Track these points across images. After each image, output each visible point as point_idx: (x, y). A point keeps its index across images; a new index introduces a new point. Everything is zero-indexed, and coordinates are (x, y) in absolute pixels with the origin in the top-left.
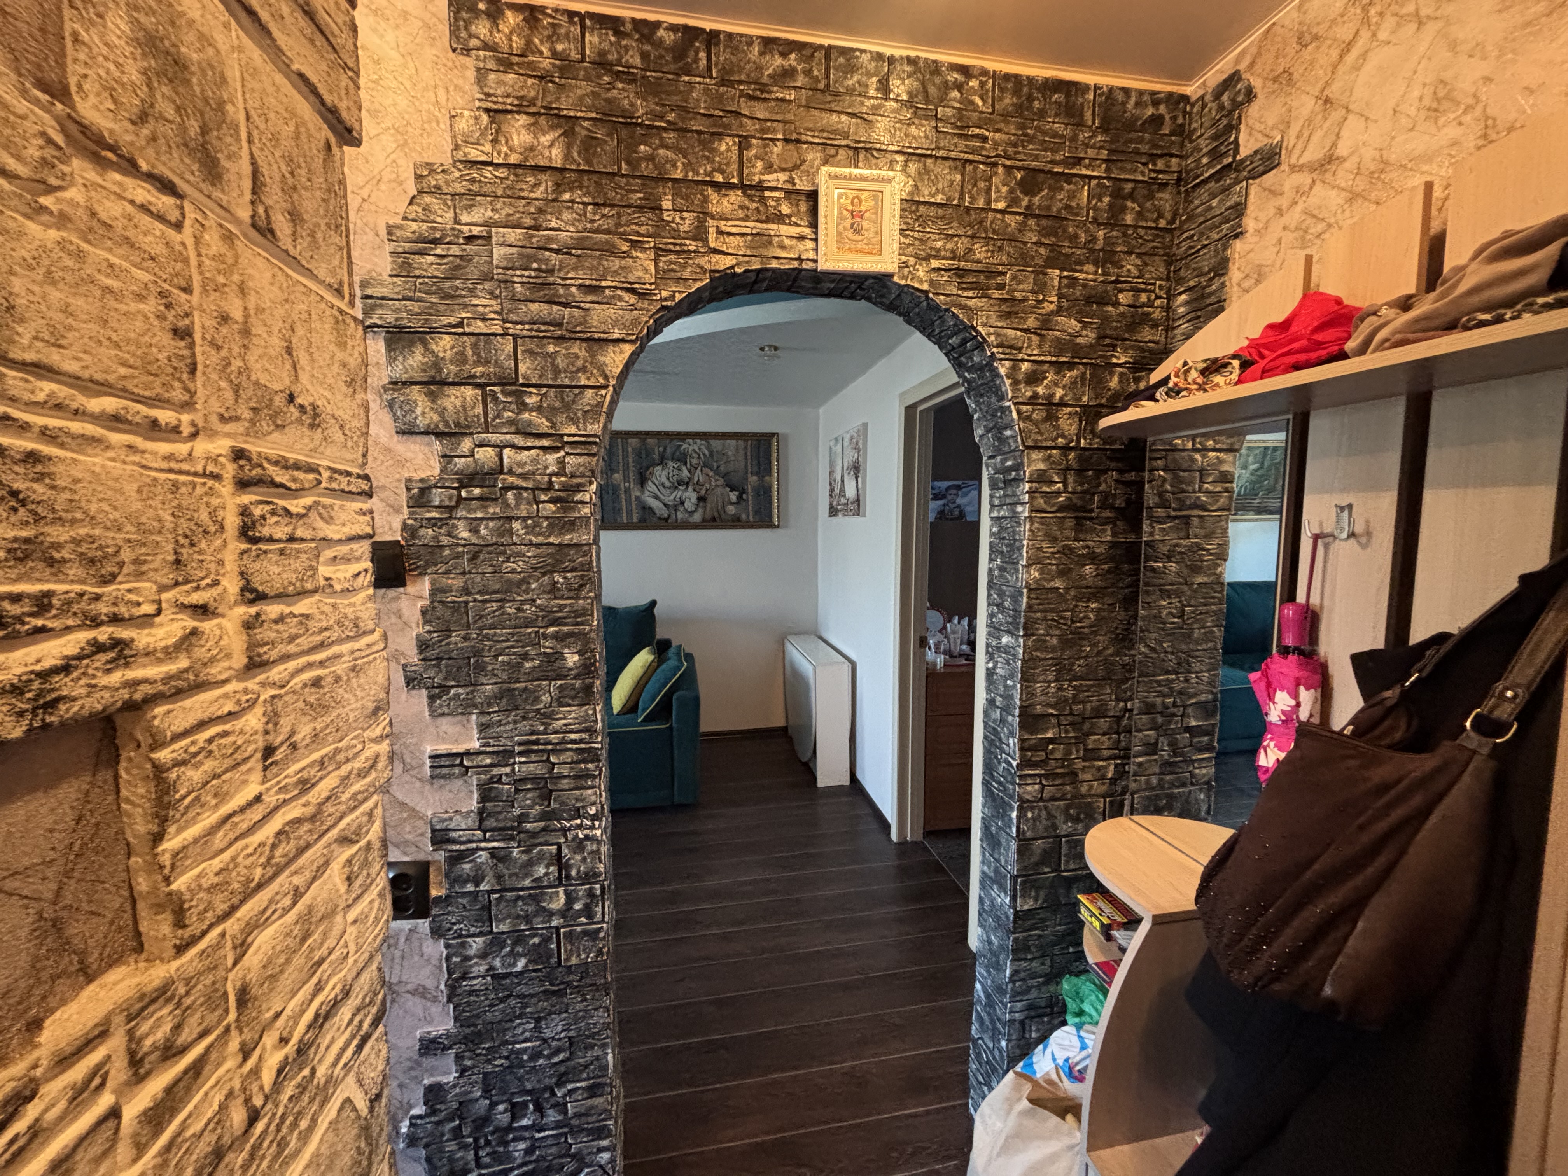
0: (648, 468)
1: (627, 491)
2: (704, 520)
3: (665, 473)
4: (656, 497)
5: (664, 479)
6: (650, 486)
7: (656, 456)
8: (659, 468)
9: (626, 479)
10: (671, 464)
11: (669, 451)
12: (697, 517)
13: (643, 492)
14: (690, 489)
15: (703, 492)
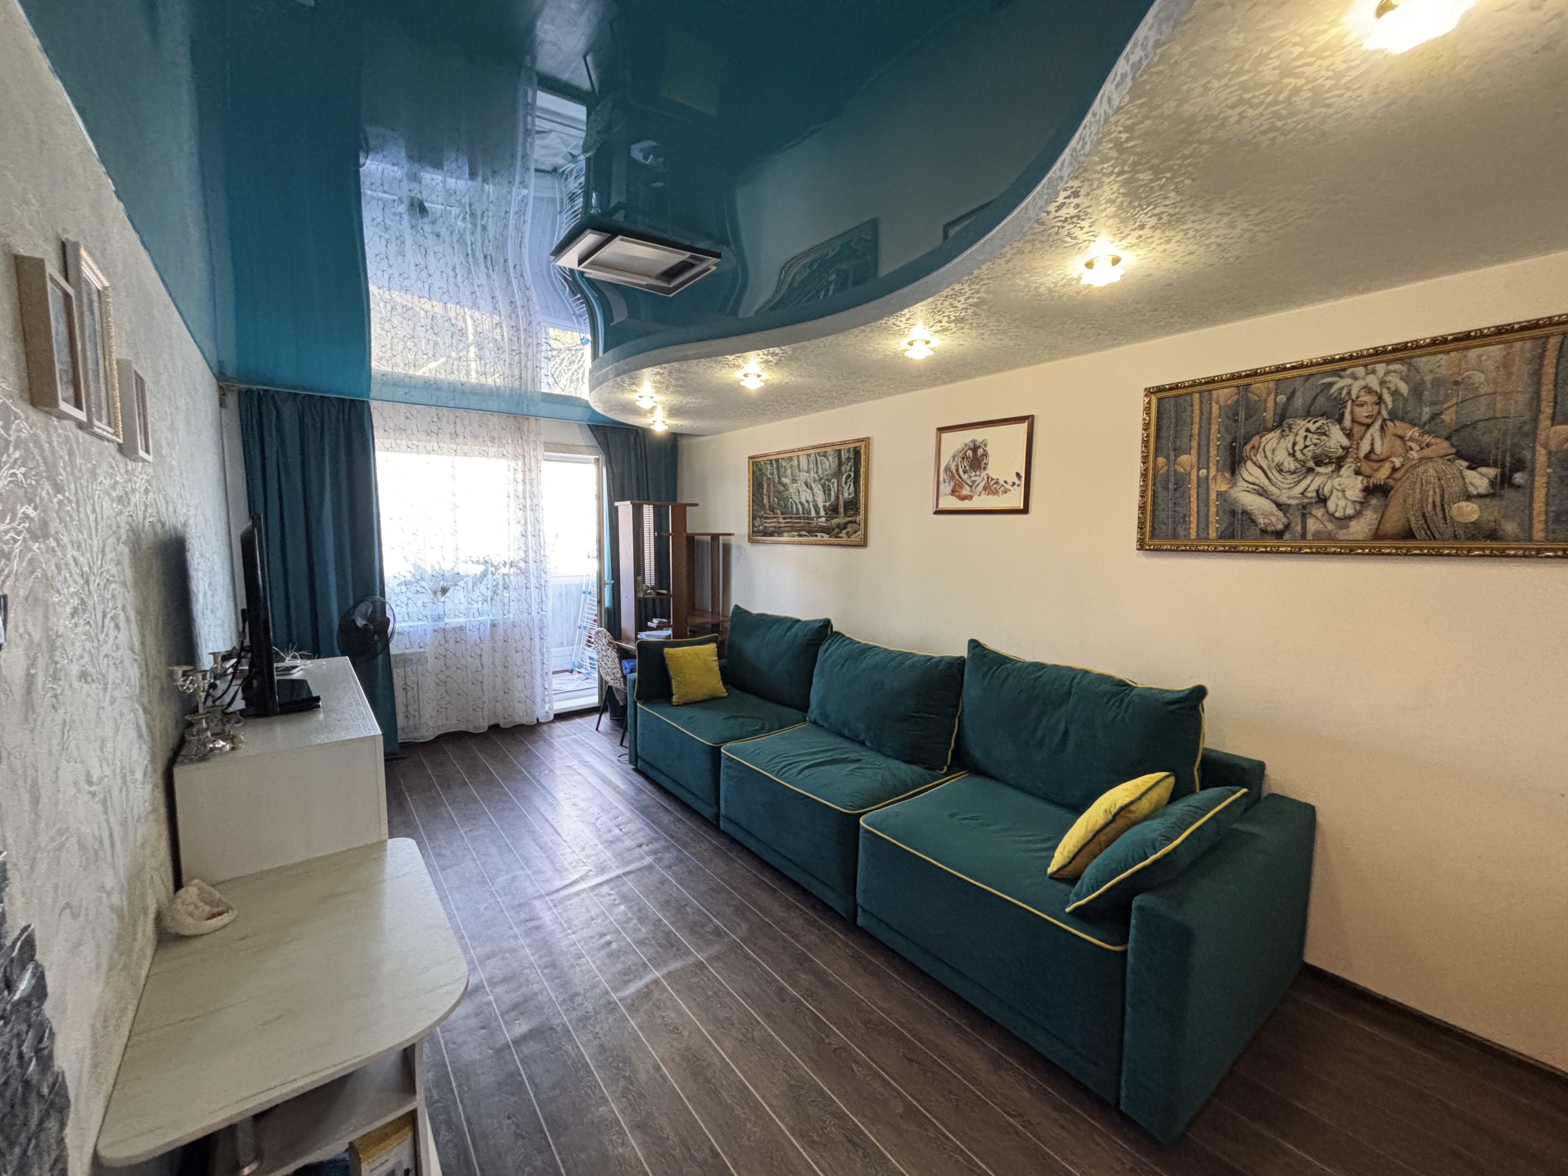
0: (1247, 439)
1: (1204, 484)
2: (1377, 535)
3: (1287, 443)
4: (1262, 493)
5: (1282, 456)
6: (1251, 472)
7: (1269, 415)
8: (1275, 435)
9: (1203, 462)
10: (1301, 424)
11: (1299, 402)
12: (1360, 528)
13: (1233, 483)
14: (1347, 471)
15: (1383, 474)
